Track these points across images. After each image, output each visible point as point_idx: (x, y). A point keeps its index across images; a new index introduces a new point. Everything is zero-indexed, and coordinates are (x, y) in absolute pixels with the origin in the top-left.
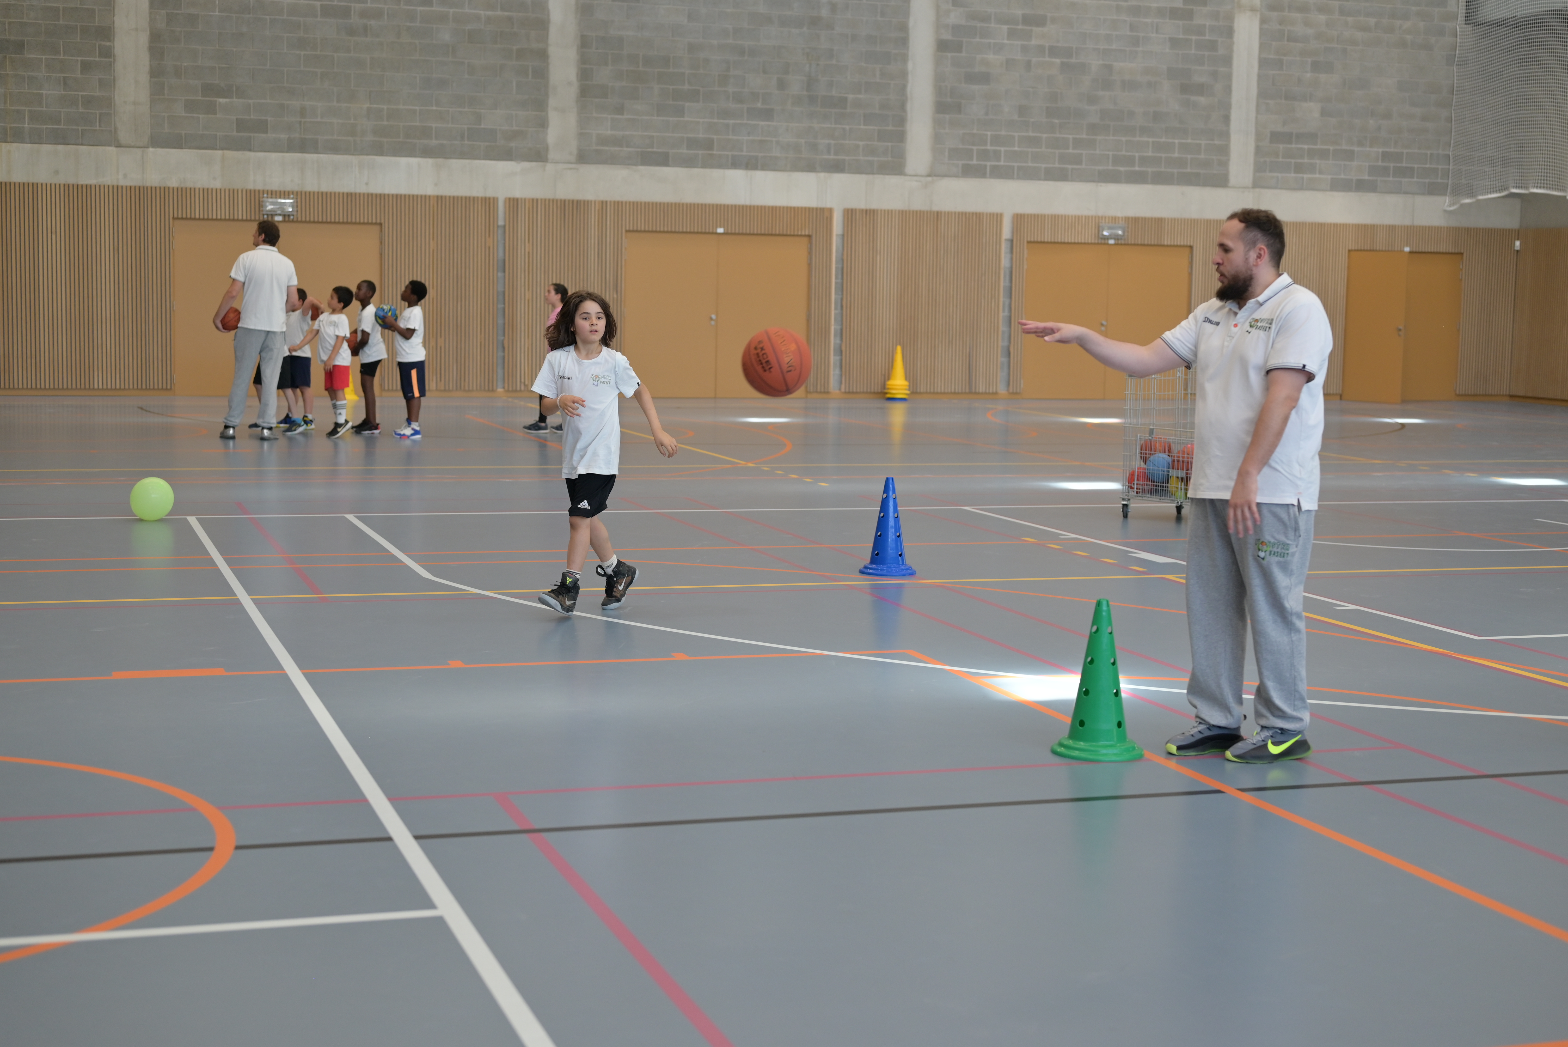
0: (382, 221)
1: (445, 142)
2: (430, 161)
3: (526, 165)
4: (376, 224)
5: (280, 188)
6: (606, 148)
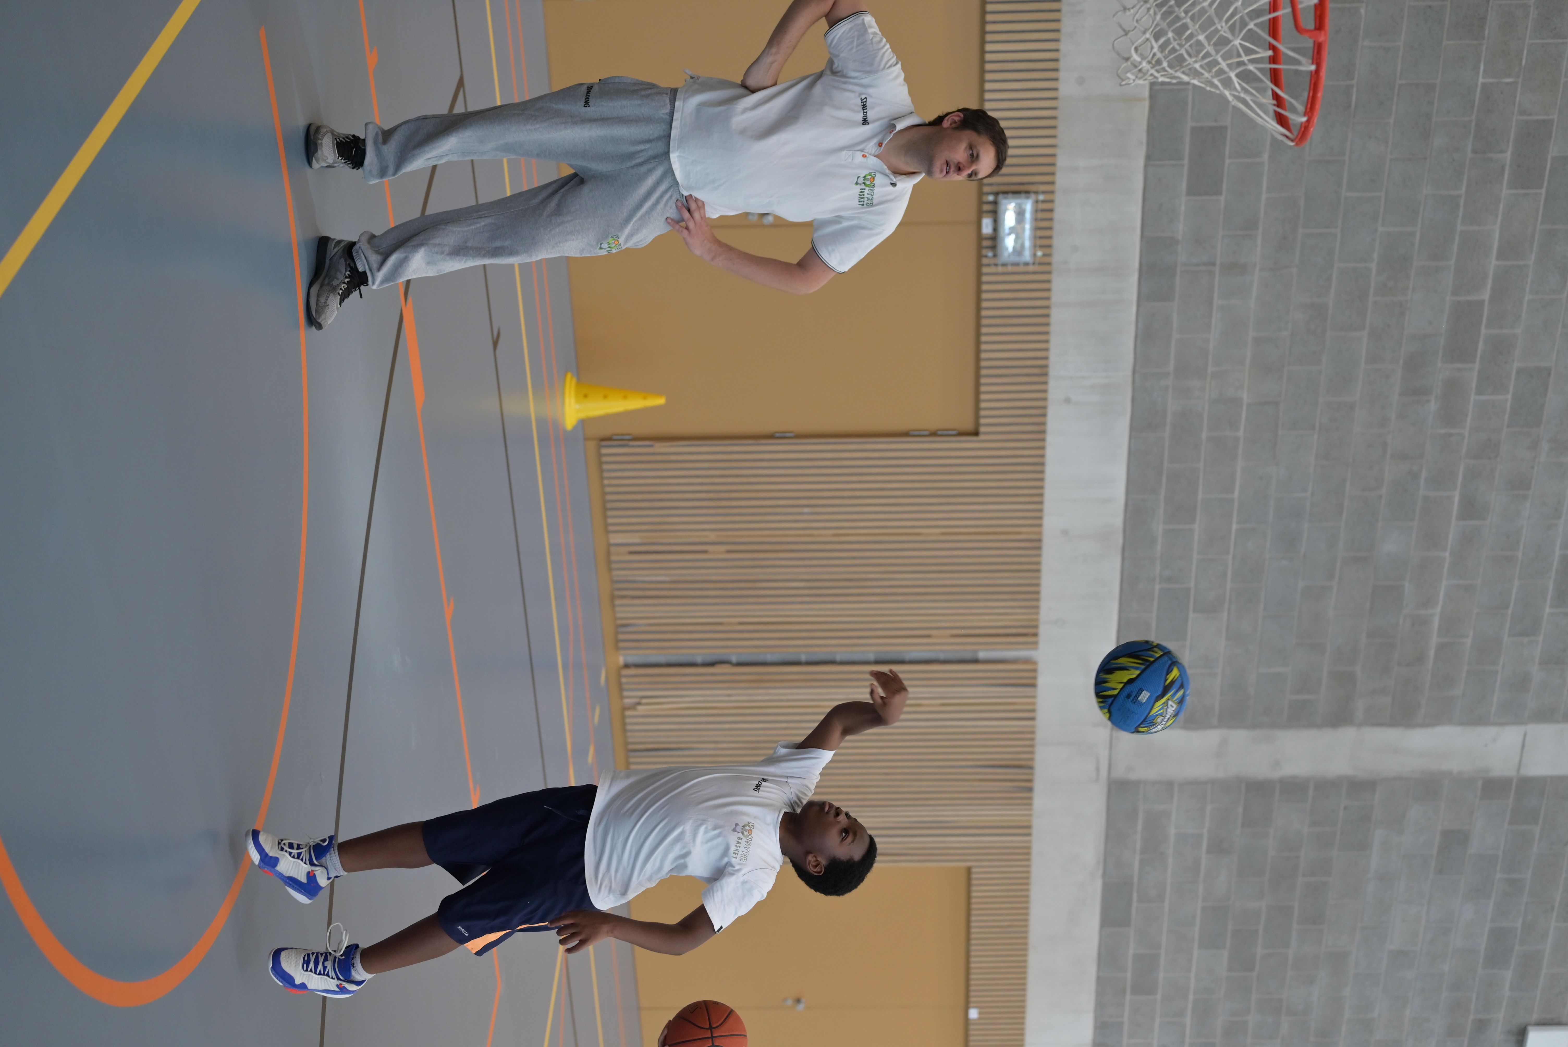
0: (981, 437)
1: (1159, 547)
2: (1117, 520)
4: (977, 424)
5: (1057, 226)
6: (1140, 827)
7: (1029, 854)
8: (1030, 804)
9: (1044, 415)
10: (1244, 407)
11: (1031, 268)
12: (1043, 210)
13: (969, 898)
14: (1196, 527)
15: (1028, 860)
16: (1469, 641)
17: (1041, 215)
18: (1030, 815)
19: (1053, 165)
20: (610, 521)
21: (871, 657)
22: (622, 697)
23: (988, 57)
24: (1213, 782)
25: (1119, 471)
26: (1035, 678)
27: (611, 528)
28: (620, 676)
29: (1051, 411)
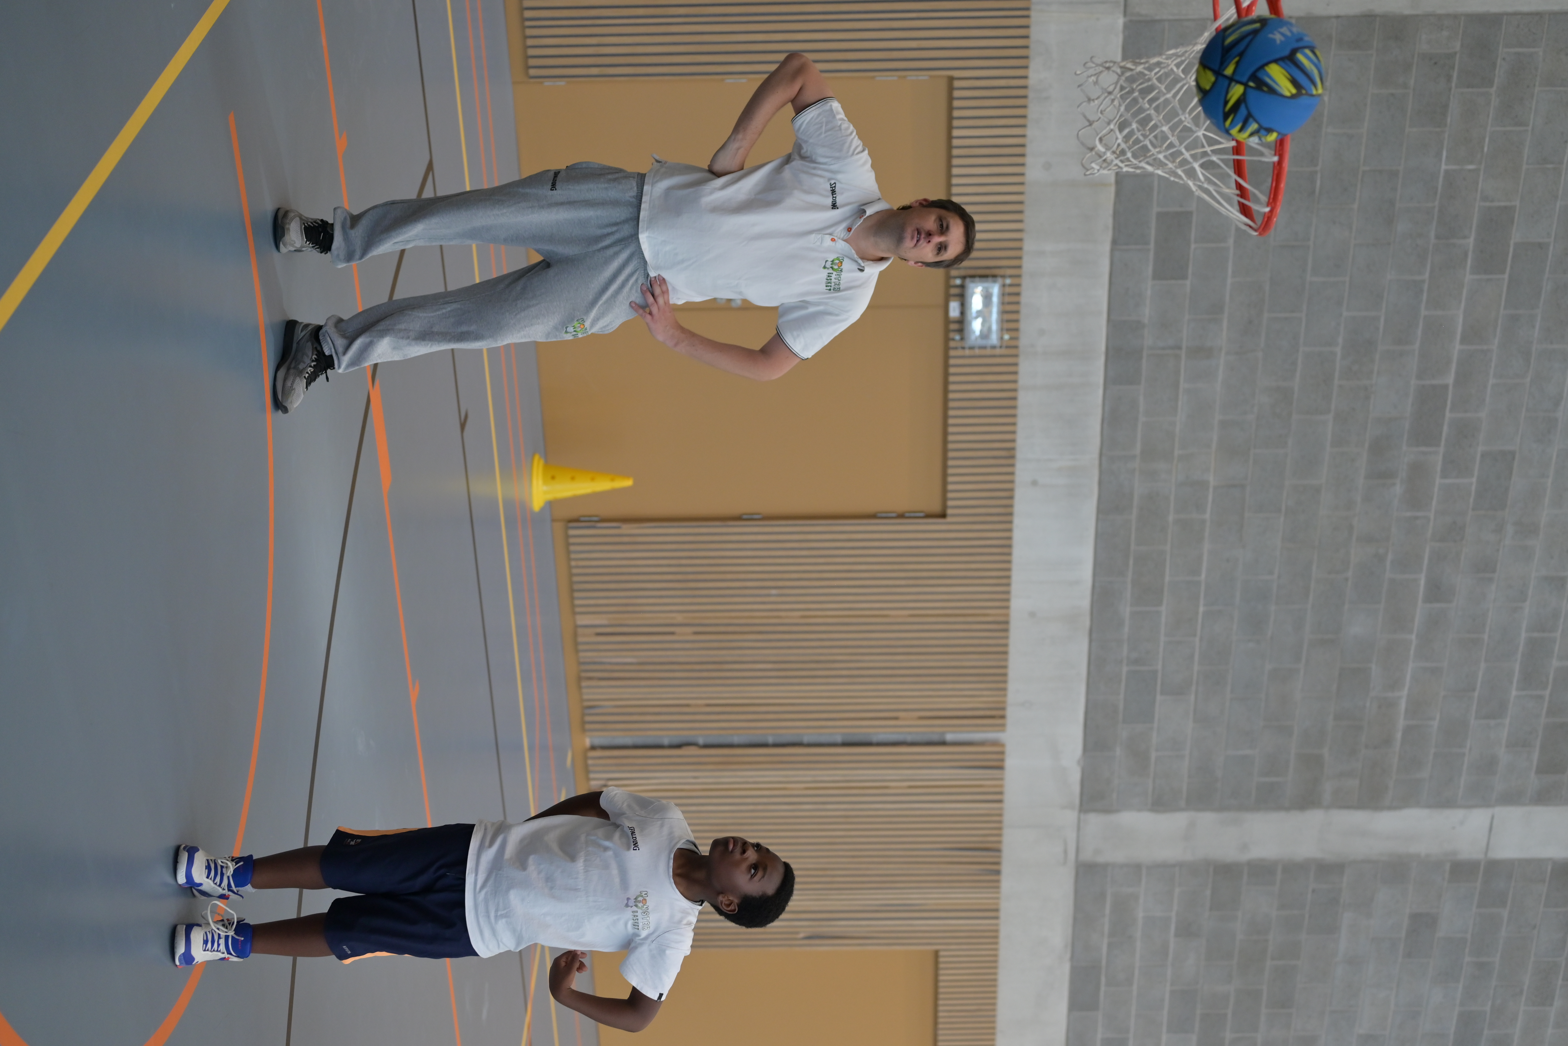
0: (949, 519)
1: (1126, 629)
2: (1085, 603)
3: (1075, 776)
4: (945, 507)
5: (1024, 310)
6: (1107, 911)
7: (996, 937)
8: (998, 887)
9: (1011, 498)
10: (1211, 490)
11: (998, 351)
12: (1010, 294)
13: (936, 981)
14: (1163, 609)
15: (996, 943)
16: (1435, 724)
17: (1008, 299)
18: (998, 898)
19: (1020, 249)
20: (577, 602)
21: (839, 739)
22: (588, 779)
23: (955, 142)
24: (1181, 865)
25: (1087, 553)
26: (1002, 760)
27: (578, 610)
28: (586, 758)
29: (1018, 494)
